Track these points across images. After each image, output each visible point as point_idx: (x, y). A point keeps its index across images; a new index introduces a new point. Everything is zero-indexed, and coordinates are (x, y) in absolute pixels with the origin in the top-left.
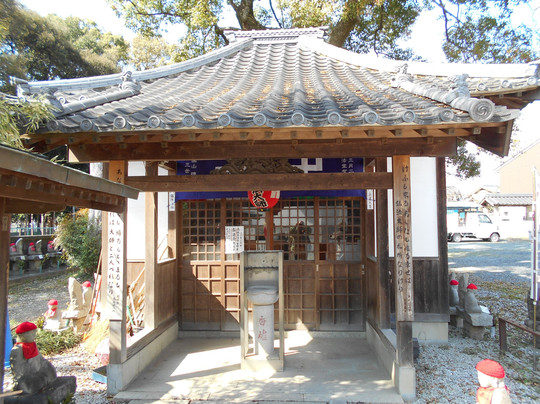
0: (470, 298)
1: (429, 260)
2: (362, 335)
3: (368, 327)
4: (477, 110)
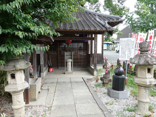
0: (107, 62)
1: (100, 54)
2: (87, 69)
3: (88, 67)
4: (108, 28)
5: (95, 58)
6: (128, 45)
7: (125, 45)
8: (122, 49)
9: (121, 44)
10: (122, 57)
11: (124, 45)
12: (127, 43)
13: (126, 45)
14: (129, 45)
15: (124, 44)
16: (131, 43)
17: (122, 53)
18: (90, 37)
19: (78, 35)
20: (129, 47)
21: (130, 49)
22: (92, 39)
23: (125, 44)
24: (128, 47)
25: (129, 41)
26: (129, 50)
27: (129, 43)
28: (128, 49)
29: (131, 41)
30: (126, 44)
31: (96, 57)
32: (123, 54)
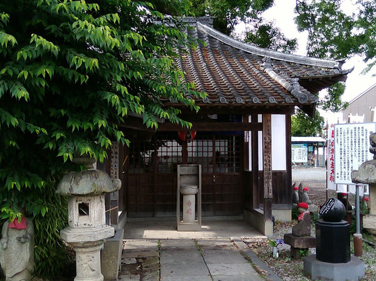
0: (305, 196)
1: (281, 172)
2: (241, 218)
3: (245, 212)
4: (301, 98)
5: (268, 182)
6: (357, 143)
7: (350, 143)
8: (343, 155)
9: (339, 141)
10: (343, 175)
11: (346, 144)
12: (353, 136)
13: (353, 143)
14: (361, 143)
15: (346, 139)
16: (364, 138)
17: (343, 164)
18: (250, 121)
19: (214, 117)
20: (361, 148)
21: (365, 155)
22: (256, 127)
23: (350, 141)
24: (357, 148)
25: (361, 131)
26: (361, 155)
27: (361, 137)
28: (357, 152)
29: (364, 131)
30: (353, 139)
31: (268, 178)
32: (346, 167)
